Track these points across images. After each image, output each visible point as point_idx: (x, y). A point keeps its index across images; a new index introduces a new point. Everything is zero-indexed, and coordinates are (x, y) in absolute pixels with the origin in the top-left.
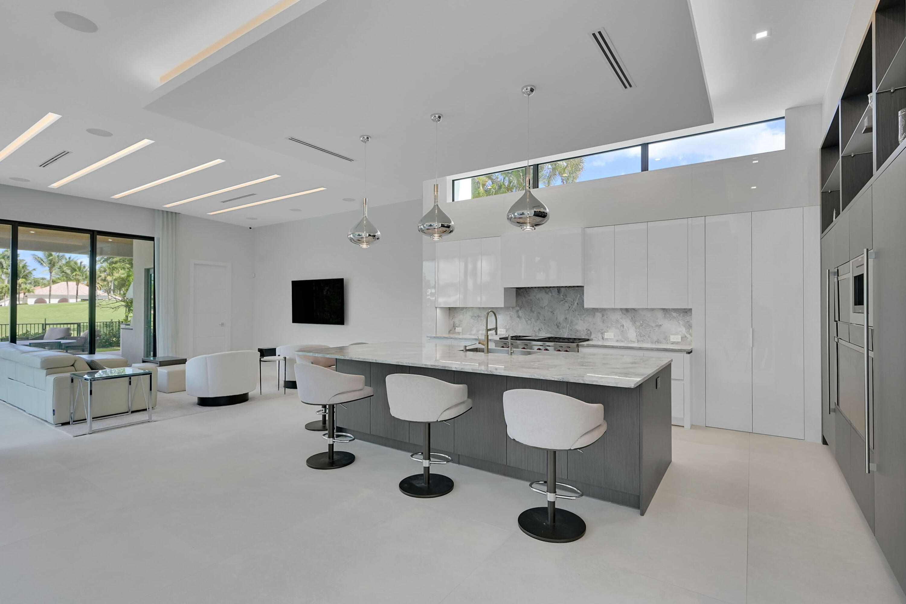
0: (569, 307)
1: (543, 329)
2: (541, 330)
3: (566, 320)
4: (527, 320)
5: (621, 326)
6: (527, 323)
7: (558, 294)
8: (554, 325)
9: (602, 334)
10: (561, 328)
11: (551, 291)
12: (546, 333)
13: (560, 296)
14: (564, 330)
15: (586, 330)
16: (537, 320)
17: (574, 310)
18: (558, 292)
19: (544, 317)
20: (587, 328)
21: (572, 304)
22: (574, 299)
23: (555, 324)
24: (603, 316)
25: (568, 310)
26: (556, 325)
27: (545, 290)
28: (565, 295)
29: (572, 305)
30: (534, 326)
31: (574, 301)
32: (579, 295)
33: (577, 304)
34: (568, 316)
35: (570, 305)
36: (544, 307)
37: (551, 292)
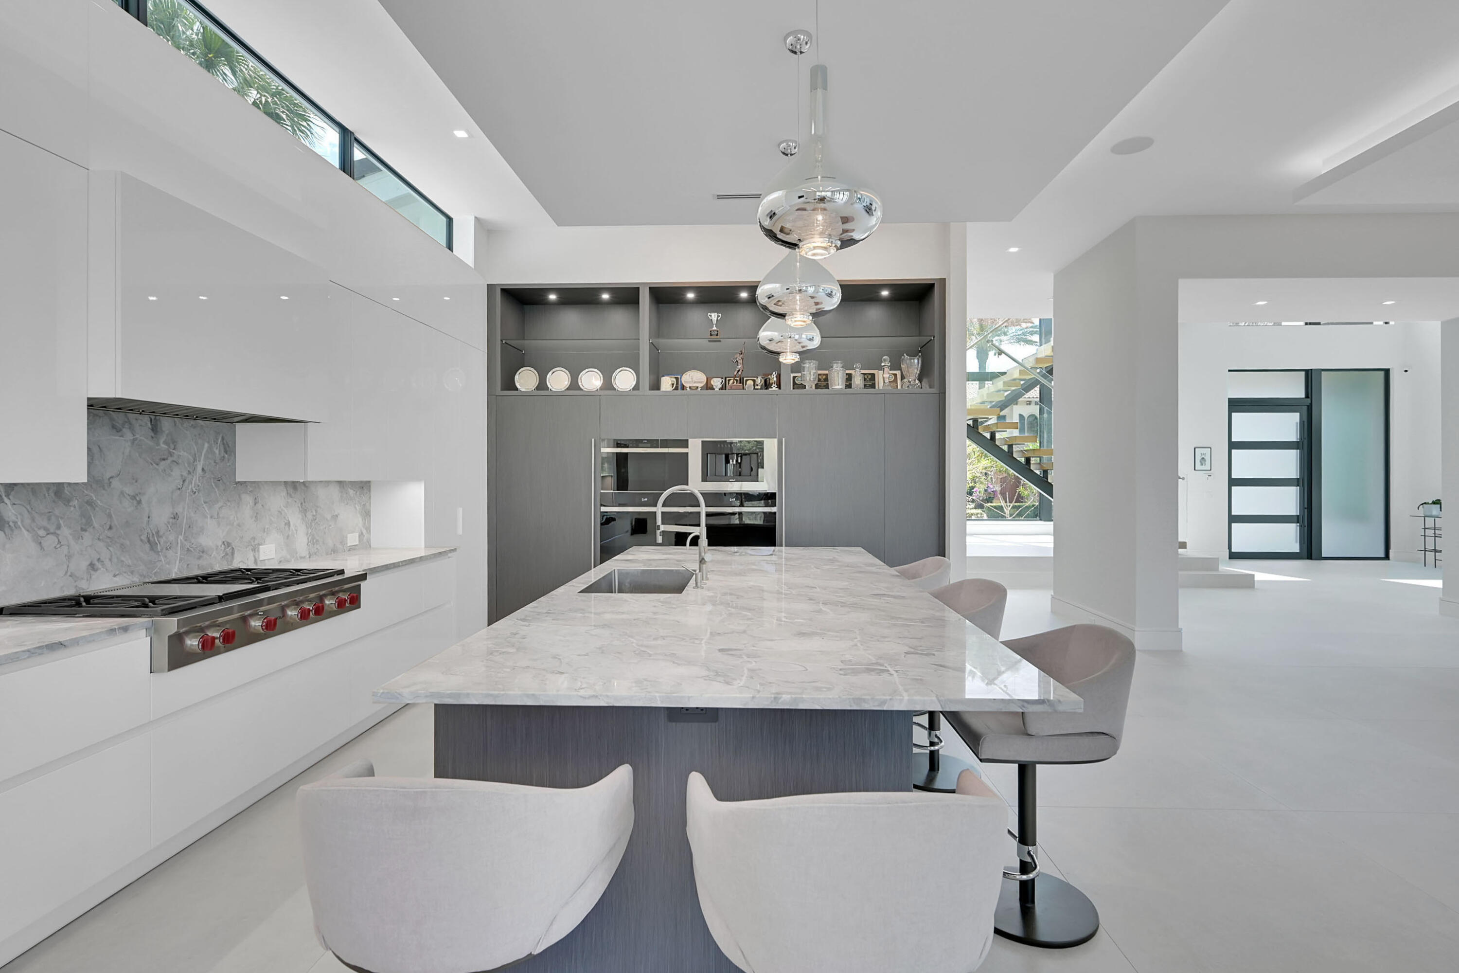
0: (184, 481)
1: (107, 563)
2: (98, 565)
3: (174, 521)
4: (42, 533)
5: (286, 524)
6: (42, 548)
7: (152, 437)
8: (141, 540)
9: (254, 550)
10: (162, 550)
11: (130, 424)
12: (115, 576)
13: (158, 444)
14: (170, 553)
15: (223, 546)
16: (83, 530)
17: (194, 490)
18: (153, 430)
19: (110, 516)
20: (224, 540)
21: (191, 471)
22: (195, 454)
23: (144, 537)
24: (255, 504)
25: (179, 489)
26: (146, 541)
27: (112, 419)
28: (173, 442)
29: (189, 473)
30: (69, 557)
31: (195, 460)
32: (206, 445)
33: (203, 469)
34: (179, 509)
35: (185, 474)
36: (106, 481)
37: (132, 428)
